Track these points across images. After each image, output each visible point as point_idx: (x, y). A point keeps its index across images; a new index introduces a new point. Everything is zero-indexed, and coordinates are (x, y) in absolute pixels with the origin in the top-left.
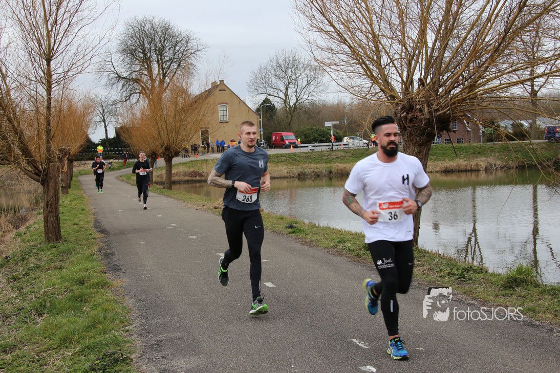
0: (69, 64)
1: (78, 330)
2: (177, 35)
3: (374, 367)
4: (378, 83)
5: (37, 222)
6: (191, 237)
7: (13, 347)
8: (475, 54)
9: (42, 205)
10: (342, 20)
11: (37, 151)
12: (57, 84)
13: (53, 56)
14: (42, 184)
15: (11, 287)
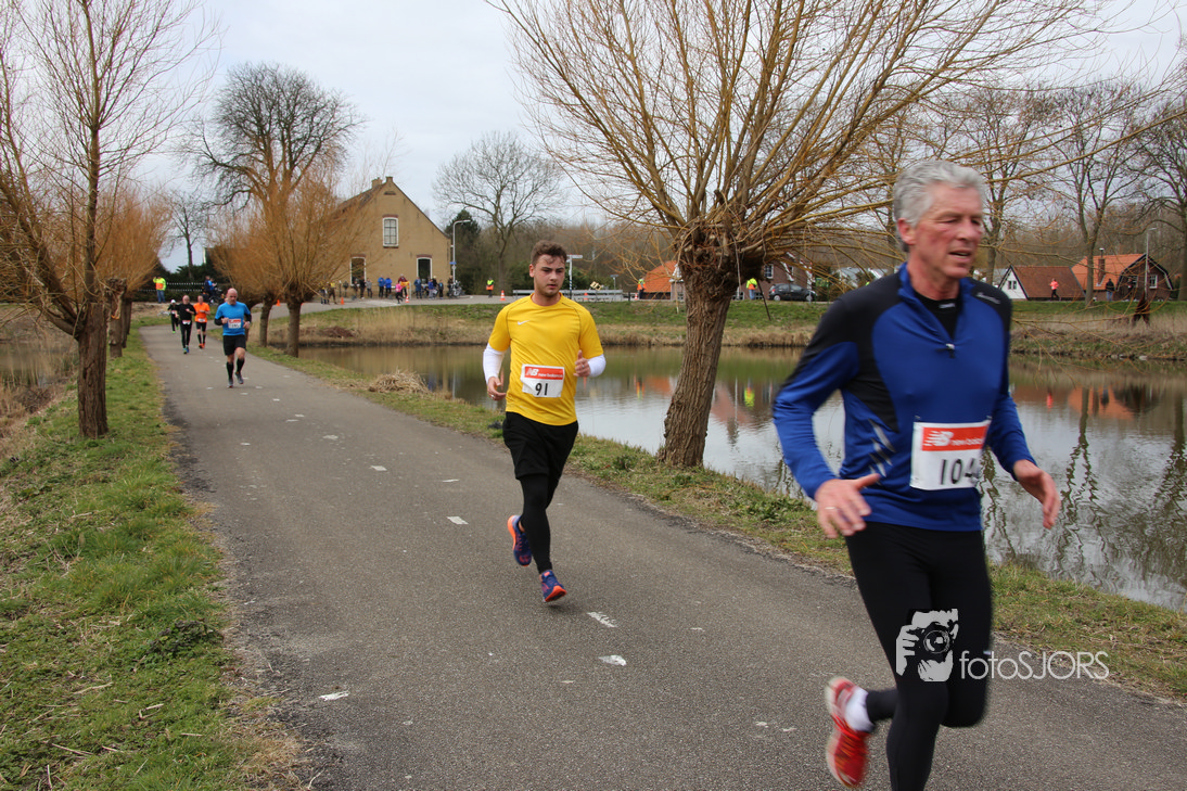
0: (130, 137)
1: (133, 585)
2: (317, 96)
3: (624, 658)
4: (649, 195)
5: (66, 402)
6: (329, 437)
7: (22, 610)
8: (806, 157)
9: (76, 373)
10: (594, 87)
11: (71, 281)
12: (107, 169)
13: (102, 122)
14: (77, 339)
15: (20, 509)
